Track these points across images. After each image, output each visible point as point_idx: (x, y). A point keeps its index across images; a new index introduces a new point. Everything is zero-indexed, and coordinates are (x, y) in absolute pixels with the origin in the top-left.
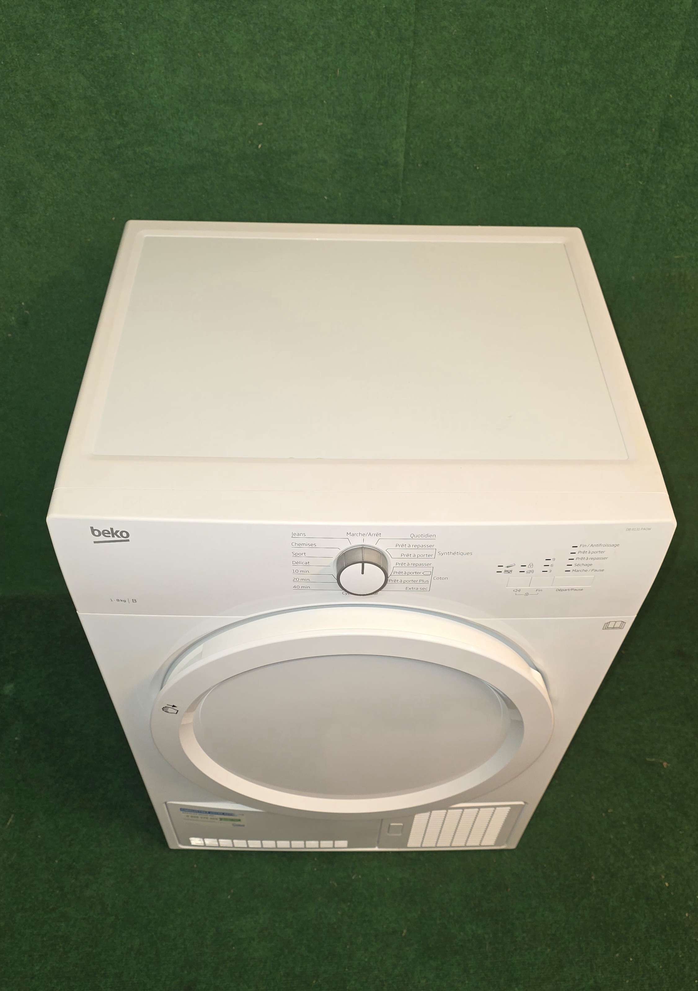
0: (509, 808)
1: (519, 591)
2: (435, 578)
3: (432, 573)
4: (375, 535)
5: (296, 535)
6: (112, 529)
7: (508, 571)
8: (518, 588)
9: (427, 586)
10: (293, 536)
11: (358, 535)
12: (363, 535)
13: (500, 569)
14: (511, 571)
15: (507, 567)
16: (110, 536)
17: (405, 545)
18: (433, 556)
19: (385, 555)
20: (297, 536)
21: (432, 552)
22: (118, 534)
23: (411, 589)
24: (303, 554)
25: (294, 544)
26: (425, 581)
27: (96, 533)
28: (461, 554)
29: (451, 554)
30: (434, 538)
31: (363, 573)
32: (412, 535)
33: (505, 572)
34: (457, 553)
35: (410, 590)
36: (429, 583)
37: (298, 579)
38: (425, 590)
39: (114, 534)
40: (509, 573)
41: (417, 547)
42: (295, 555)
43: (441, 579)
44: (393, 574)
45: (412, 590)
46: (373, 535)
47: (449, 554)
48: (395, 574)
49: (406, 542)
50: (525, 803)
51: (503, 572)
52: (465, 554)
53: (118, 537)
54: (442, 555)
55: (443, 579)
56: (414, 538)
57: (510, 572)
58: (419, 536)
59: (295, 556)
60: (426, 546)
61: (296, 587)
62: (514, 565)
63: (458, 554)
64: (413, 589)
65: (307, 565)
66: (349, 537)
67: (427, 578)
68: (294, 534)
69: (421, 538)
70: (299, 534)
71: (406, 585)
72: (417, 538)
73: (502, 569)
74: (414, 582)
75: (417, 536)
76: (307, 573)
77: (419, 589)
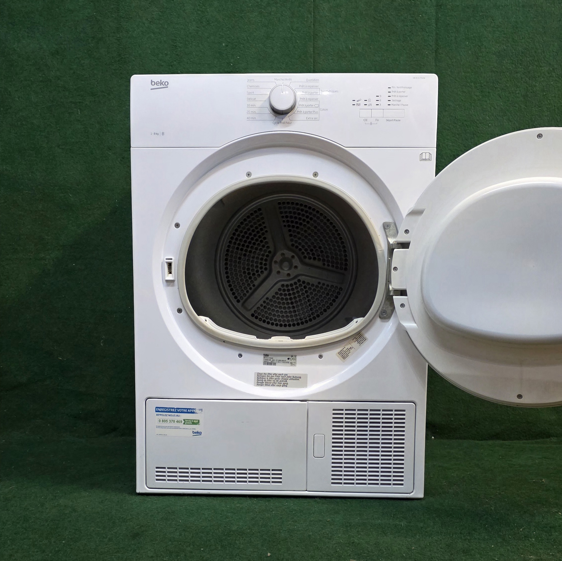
1: (366, 120)
2: (321, 109)
3: (319, 105)
4: (289, 80)
6: (161, 81)
8: (365, 118)
9: (316, 116)
11: (280, 80)
12: (283, 80)
14: (360, 104)
15: (358, 101)
16: (159, 85)
17: (304, 85)
22: (164, 83)
23: (309, 118)
24: (253, 93)
25: (248, 86)
26: (316, 112)
27: (153, 83)
29: (328, 91)
30: (318, 81)
32: (307, 80)
35: (308, 120)
36: (318, 113)
37: (249, 112)
38: (317, 120)
39: (161, 83)
41: (310, 87)
43: (324, 110)
48: (300, 106)
52: (334, 92)
53: (163, 85)
59: (248, 94)
60: (314, 86)
61: (248, 118)
62: (360, 99)
63: (331, 91)
65: (255, 100)
66: (276, 81)
67: (317, 110)
68: (248, 80)
69: (311, 81)
70: (251, 80)
71: (306, 115)
72: (310, 81)
73: (355, 103)
74: (310, 112)
75: (310, 80)
76: (255, 107)
77: (313, 119)
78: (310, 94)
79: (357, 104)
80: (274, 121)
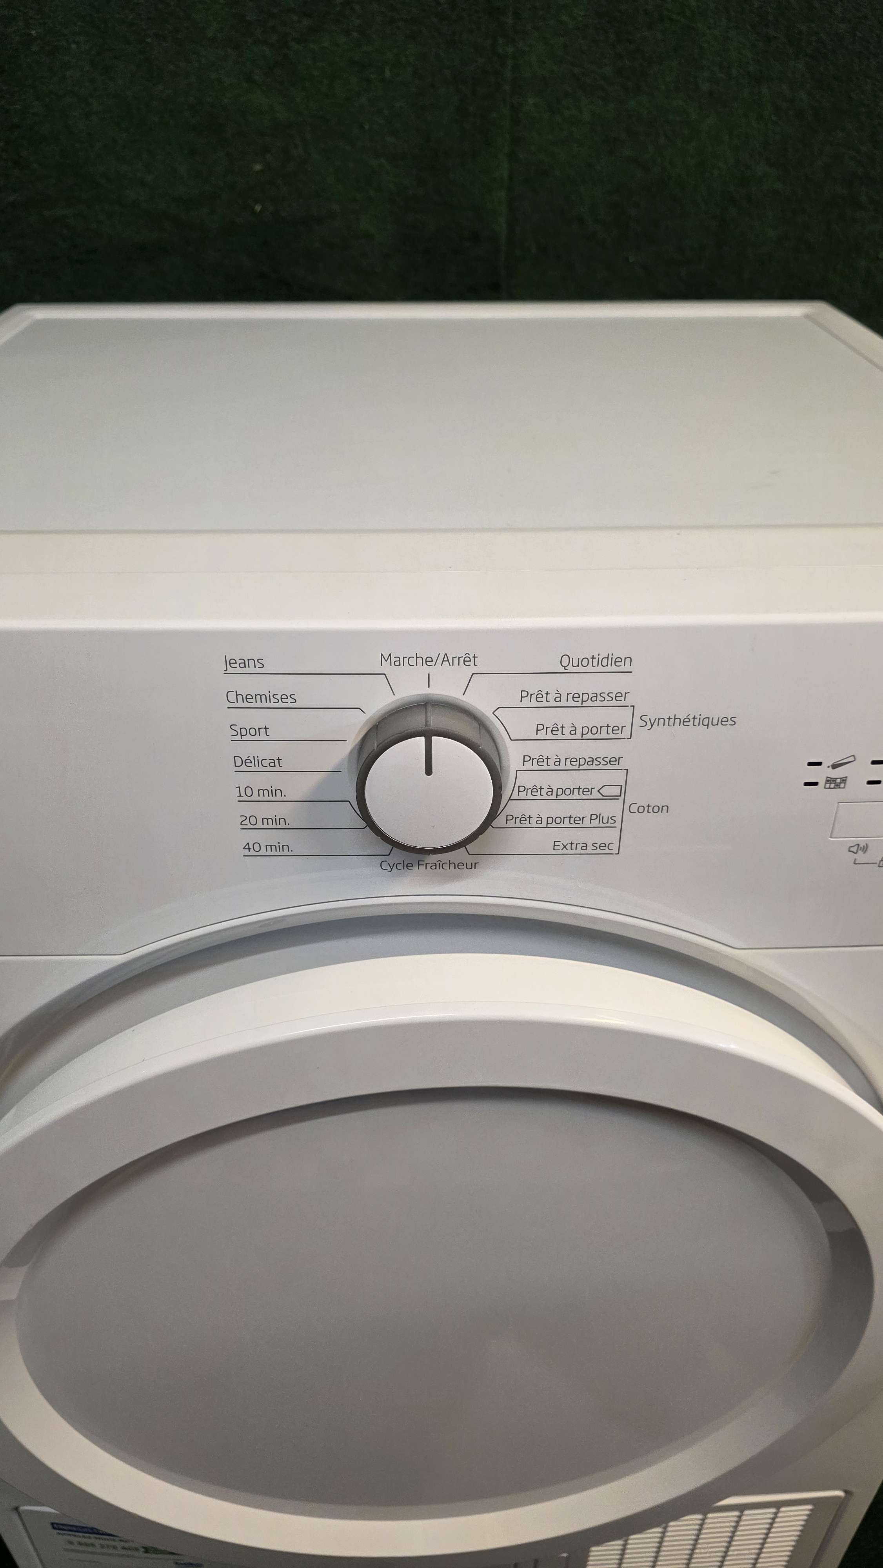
0: (810, 1507)
1: (865, 849)
2: (634, 808)
3: (623, 788)
4: (462, 660)
5: (237, 665)
7: (834, 780)
8: (862, 841)
9: (609, 835)
10: (230, 670)
11: (413, 661)
12: (427, 661)
13: (814, 774)
14: (844, 780)
15: (835, 766)
17: (547, 694)
18: (626, 733)
19: (491, 727)
20: (238, 670)
21: (620, 717)
23: (569, 847)
24: (263, 731)
25: (232, 696)
26: (605, 820)
28: (706, 722)
29: (677, 721)
30: (627, 668)
31: (429, 771)
32: (565, 661)
33: (828, 786)
34: (694, 718)
35: (565, 851)
36: (618, 824)
37: (253, 820)
38: (607, 851)
40: (838, 786)
41: (582, 700)
42: (241, 734)
43: (651, 808)
44: (515, 796)
45: (570, 852)
46: (456, 660)
47: (672, 721)
48: (523, 795)
49: (550, 684)
50: (846, 1492)
51: (822, 782)
52: (715, 722)
54: (652, 726)
55: (656, 809)
56: (570, 668)
57: (842, 785)
58: (585, 662)
59: (238, 737)
60: (605, 695)
61: (251, 847)
62: (852, 759)
63: (697, 721)
64: (574, 846)
65: (277, 768)
66: (387, 667)
67: (611, 809)
68: (230, 663)
69: (590, 668)
70: (245, 663)
71: (554, 834)
72: (581, 669)
73: (819, 774)
74: (576, 821)
75: (580, 662)
76: (279, 798)
77: (590, 847)
78: (579, 735)
79: (829, 780)
80: (384, 858)
